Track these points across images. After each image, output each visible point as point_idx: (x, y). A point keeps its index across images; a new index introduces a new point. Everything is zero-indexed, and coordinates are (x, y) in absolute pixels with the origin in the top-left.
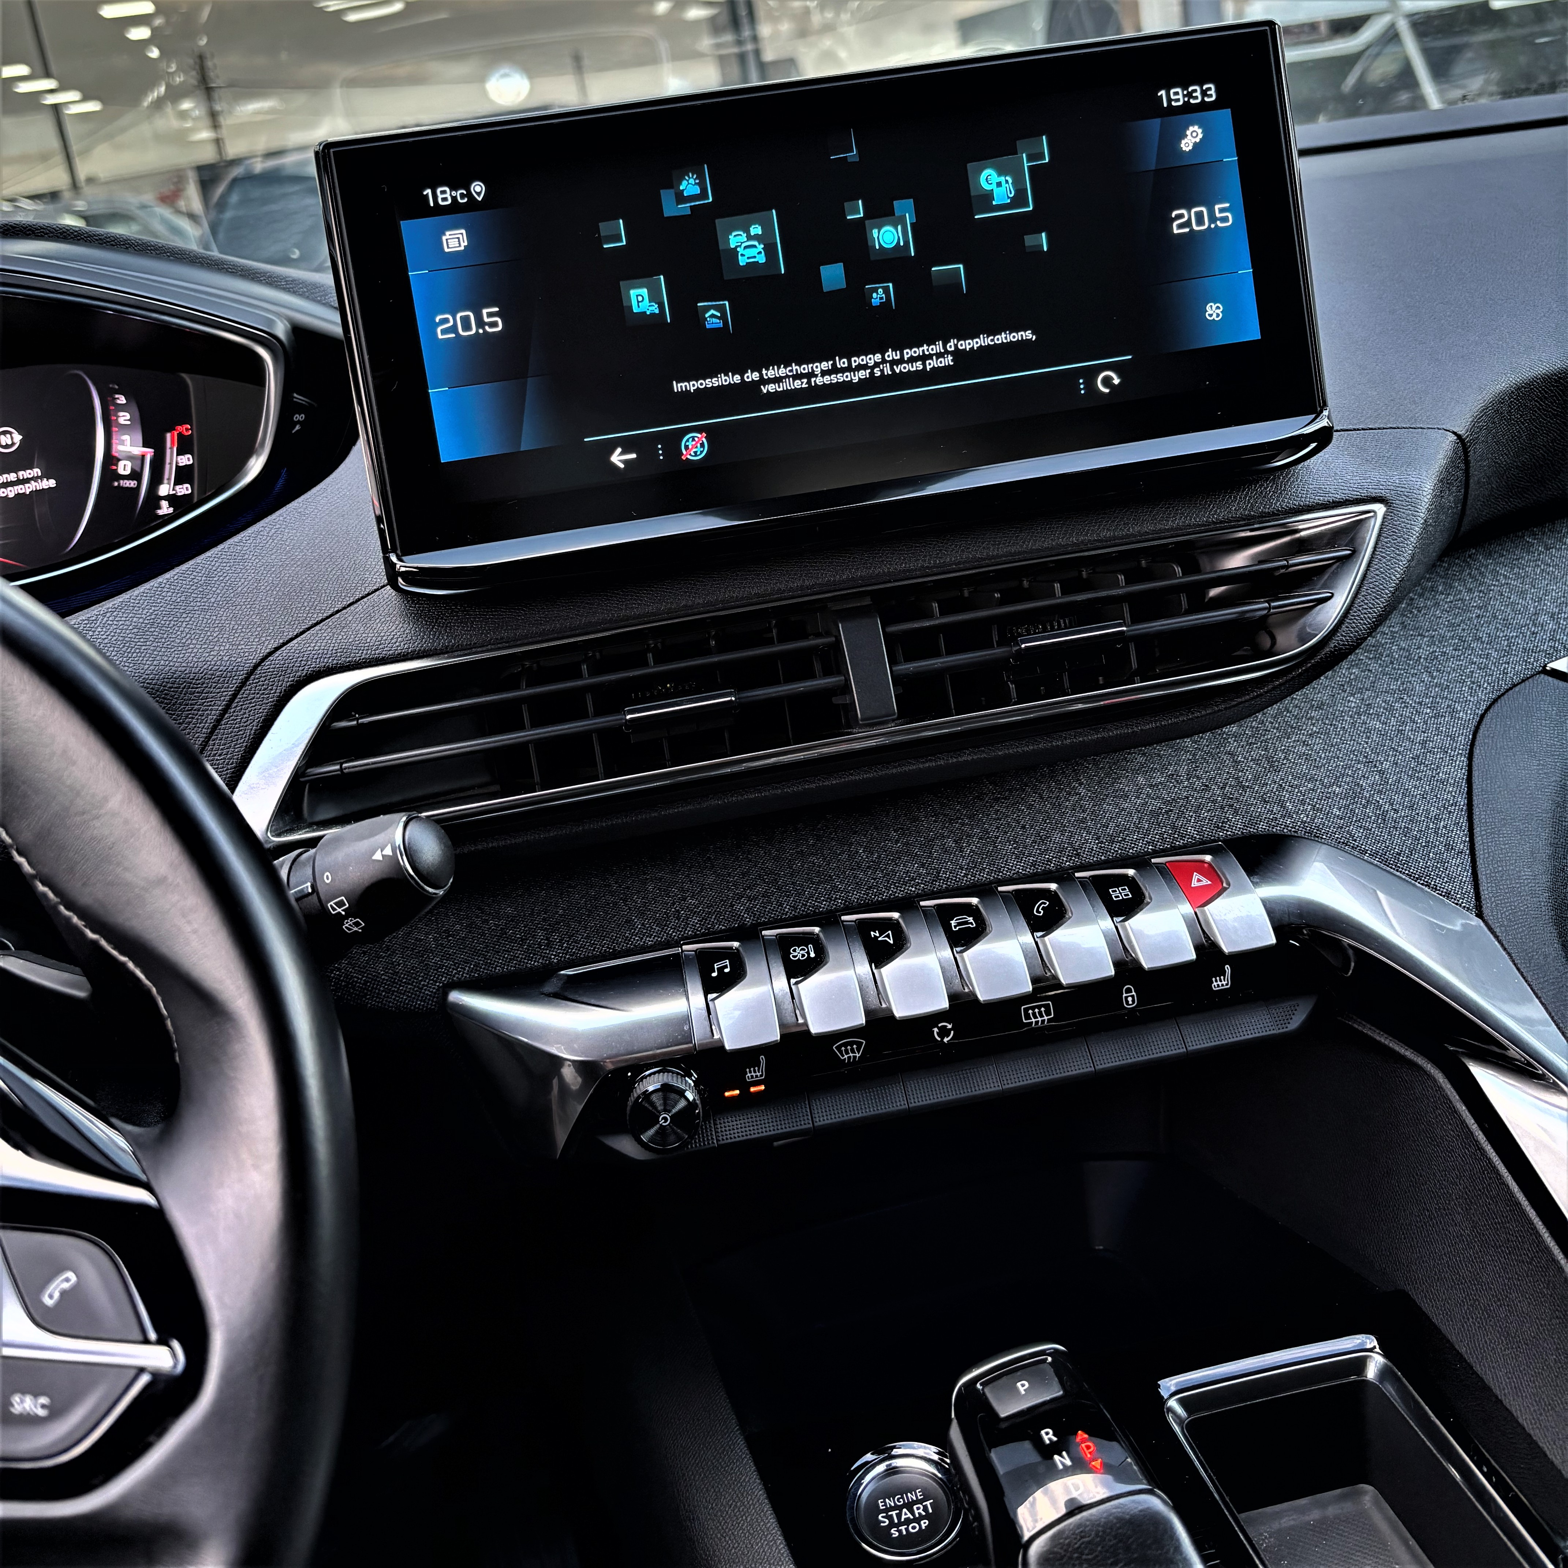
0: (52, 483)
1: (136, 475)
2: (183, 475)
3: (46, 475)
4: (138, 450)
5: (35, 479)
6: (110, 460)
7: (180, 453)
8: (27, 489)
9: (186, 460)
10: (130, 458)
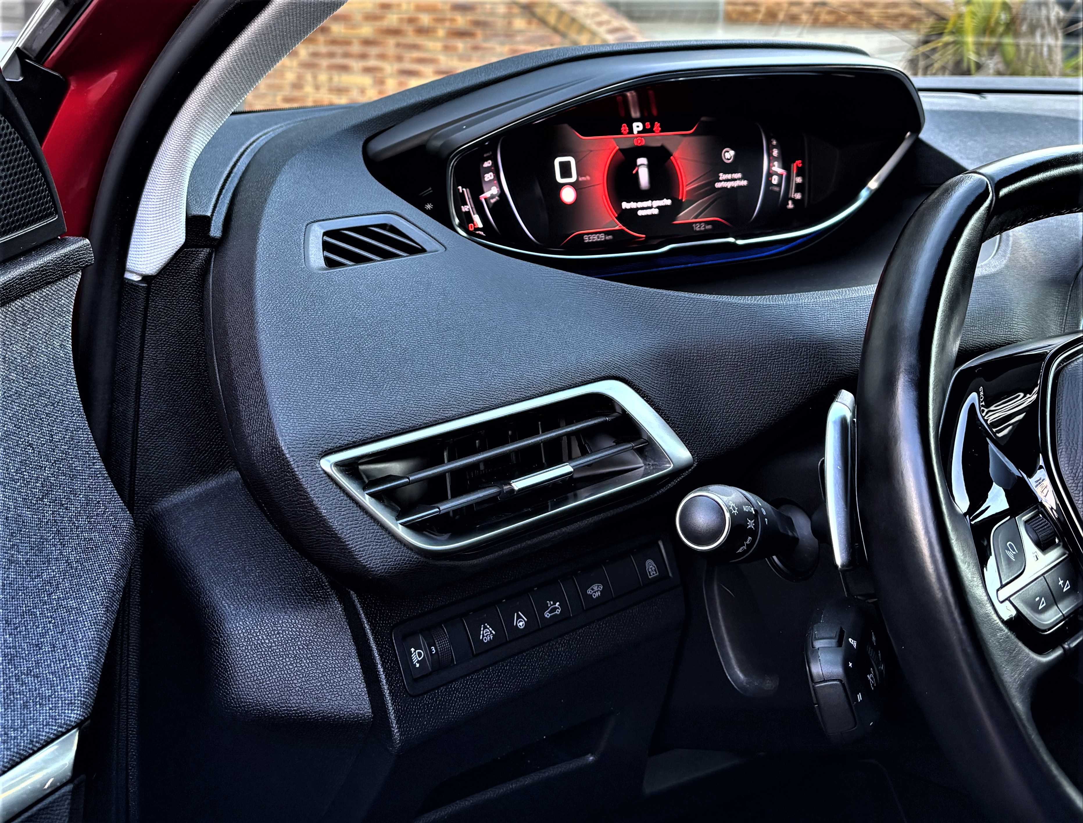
0: (744, 183)
1: (779, 185)
2: (799, 188)
3: (743, 178)
4: (780, 171)
5: (739, 179)
6: (770, 175)
7: (798, 175)
8: (735, 184)
9: (799, 180)
10: (777, 174)
